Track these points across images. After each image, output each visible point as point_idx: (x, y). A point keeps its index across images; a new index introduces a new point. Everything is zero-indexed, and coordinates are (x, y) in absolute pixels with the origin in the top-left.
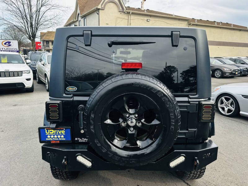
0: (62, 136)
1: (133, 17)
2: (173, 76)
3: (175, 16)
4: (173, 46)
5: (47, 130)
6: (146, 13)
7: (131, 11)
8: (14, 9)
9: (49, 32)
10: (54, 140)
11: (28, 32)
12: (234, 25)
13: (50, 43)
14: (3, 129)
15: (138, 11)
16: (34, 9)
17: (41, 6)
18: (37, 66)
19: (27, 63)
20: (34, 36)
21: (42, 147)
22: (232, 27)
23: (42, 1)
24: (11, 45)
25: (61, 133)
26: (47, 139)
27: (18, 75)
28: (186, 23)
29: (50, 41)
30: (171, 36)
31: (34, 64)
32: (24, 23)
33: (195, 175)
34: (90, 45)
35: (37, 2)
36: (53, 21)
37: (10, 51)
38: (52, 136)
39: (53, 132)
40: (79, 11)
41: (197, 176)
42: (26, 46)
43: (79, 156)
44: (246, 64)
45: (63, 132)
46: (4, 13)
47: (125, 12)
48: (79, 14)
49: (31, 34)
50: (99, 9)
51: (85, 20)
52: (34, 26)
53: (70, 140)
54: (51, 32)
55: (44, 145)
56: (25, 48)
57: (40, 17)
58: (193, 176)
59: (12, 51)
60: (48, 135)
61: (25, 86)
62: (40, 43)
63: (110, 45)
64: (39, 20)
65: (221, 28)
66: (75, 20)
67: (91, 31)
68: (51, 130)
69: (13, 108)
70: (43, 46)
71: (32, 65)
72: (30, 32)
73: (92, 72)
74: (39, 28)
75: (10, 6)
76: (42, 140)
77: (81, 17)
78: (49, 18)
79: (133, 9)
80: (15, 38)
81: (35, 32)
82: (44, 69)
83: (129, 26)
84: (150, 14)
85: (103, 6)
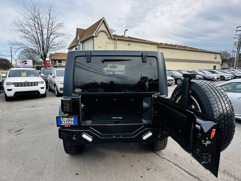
0: (72, 122)
1: (118, 42)
2: (146, 84)
3: (149, 41)
4: (143, 62)
5: (62, 118)
6: (127, 39)
7: (117, 38)
8: (30, 37)
9: (56, 54)
10: (66, 125)
11: (41, 54)
12: (190, 48)
13: (57, 62)
14: (25, 124)
15: (122, 38)
16: (45, 37)
17: (51, 35)
18: (48, 78)
19: (41, 76)
20: (45, 56)
21: (59, 129)
22: (188, 49)
23: (51, 31)
24: (27, 63)
25: (71, 120)
26: (62, 124)
27: (35, 85)
28: (156, 46)
29: (57, 60)
30: (142, 56)
31: (46, 77)
32: (38, 47)
33: (160, 147)
34: (90, 62)
35: (48, 31)
36: (60, 45)
37: (26, 68)
38: (65, 122)
39: (66, 120)
40: (78, 38)
41: (162, 147)
42: (38, 64)
43: (84, 135)
44: (199, 75)
45: (73, 119)
46: (22, 39)
47: (112, 39)
48: (78, 40)
49: (43, 55)
50: (94, 37)
51: (83, 44)
52: (45, 49)
53: (77, 124)
54: (58, 53)
55: (60, 128)
56: (37, 65)
57: (50, 43)
58: (159, 147)
59: (28, 68)
60: (62, 122)
61: (40, 93)
62: (49, 61)
63: (103, 62)
64: (49, 44)
65: (180, 49)
66: (76, 45)
67: (91, 53)
68: (64, 118)
69: (31, 109)
70: (52, 63)
71: (44, 77)
72: (42, 53)
73: (90, 82)
74: (49, 50)
75: (27, 34)
76: (59, 125)
77: (80, 42)
78: (56, 43)
79: (118, 36)
80: (30, 58)
81: (46, 53)
82: (53, 80)
83: (115, 50)
84: (131, 40)
85: (96, 34)
